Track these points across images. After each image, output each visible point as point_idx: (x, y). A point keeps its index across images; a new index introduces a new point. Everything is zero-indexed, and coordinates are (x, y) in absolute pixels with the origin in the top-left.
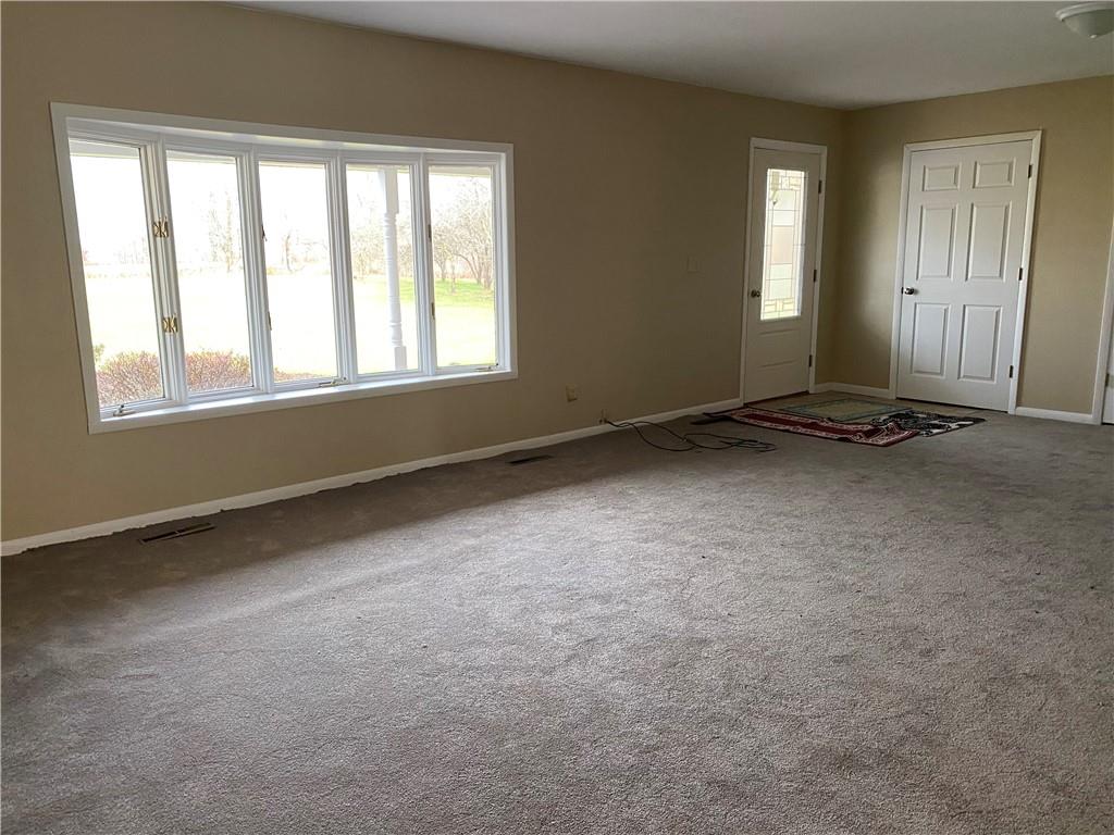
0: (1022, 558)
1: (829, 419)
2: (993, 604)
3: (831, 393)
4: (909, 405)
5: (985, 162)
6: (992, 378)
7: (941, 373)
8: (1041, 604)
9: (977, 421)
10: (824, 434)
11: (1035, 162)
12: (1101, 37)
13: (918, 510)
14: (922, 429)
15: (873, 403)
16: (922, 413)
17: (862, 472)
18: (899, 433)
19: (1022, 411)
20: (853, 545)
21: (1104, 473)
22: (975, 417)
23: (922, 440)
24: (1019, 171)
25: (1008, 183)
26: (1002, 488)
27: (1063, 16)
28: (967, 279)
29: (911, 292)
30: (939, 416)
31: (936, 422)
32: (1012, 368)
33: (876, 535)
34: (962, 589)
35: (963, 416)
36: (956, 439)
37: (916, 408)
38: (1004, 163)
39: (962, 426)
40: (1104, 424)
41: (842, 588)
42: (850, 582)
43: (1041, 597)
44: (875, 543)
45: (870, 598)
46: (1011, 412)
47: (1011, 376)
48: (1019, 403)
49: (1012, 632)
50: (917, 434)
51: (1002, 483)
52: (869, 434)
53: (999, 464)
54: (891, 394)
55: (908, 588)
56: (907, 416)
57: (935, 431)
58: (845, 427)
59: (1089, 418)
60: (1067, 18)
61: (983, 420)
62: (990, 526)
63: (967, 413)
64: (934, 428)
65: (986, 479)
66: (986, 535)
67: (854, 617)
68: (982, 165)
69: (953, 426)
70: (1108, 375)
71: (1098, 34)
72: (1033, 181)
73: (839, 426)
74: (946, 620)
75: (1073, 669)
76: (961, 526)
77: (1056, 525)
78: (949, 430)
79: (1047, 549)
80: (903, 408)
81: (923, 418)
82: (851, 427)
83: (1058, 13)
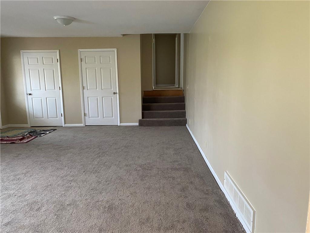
0: (66, 168)
1: (7, 137)
2: (58, 185)
3: (9, 128)
4: (34, 128)
5: (45, 57)
6: (57, 117)
7: (43, 118)
8: (72, 181)
9: (54, 130)
10: (5, 142)
11: (58, 58)
12: (66, 26)
13: (36, 161)
14: (38, 135)
15: (23, 129)
16: (38, 130)
17: (18, 153)
18: (31, 138)
19: (66, 125)
20: (14, 179)
21: (86, 139)
22: (54, 129)
23: (38, 138)
24: (55, 61)
25: (52, 63)
26: (61, 149)
27: (55, 18)
28: (46, 90)
29: (30, 94)
30: (44, 130)
31: (43, 132)
32: (62, 114)
33: (23, 173)
34: (50, 184)
35: (50, 129)
36: (48, 137)
37: (37, 129)
38: (50, 58)
39: (50, 132)
40: (86, 126)
41: (9, 196)
42: (12, 193)
43: (72, 179)
44: (22, 176)
45: (19, 196)
46: (63, 126)
47: (62, 116)
48: (65, 124)
49: (63, 193)
50: (37, 137)
51: (61, 147)
52: (21, 140)
53: (60, 142)
54: (29, 125)
55: (33, 188)
56: (34, 132)
57: (42, 135)
58: (13, 139)
59: (82, 125)
60: (57, 19)
61: (56, 129)
62: (58, 161)
63: (52, 128)
64: (42, 134)
65: (57, 147)
66: (57, 164)
67: (13, 206)
68: (44, 58)
69: (48, 133)
70: (85, 113)
71: (66, 25)
72: (59, 63)
73: (11, 139)
74: (44, 196)
75: (80, 198)
76: (49, 163)
77: (75, 156)
78: (46, 134)
79: (73, 164)
80: (32, 130)
81: (39, 132)
82: (15, 138)
83: (54, 17)
